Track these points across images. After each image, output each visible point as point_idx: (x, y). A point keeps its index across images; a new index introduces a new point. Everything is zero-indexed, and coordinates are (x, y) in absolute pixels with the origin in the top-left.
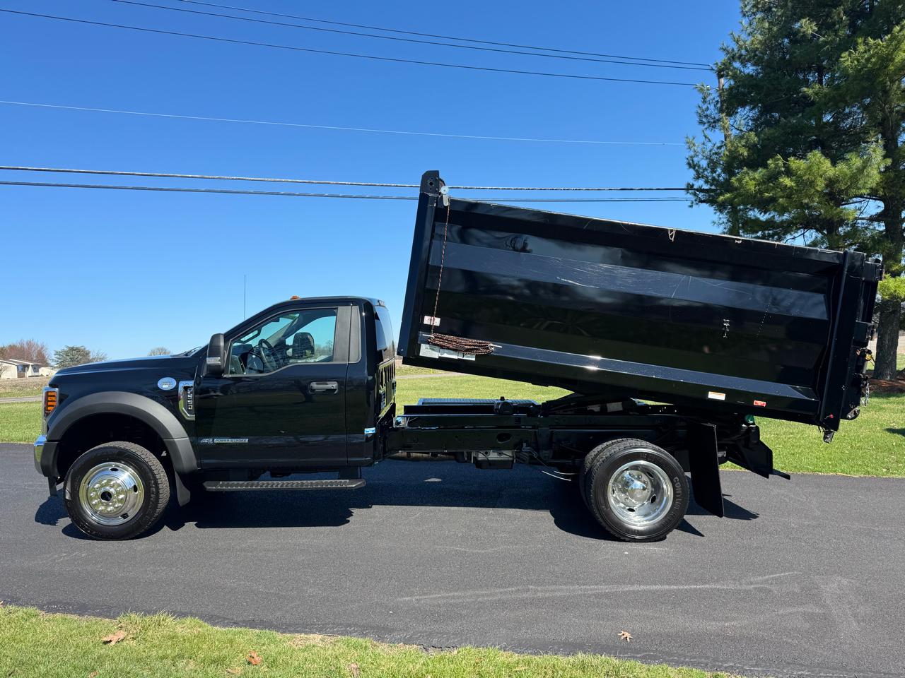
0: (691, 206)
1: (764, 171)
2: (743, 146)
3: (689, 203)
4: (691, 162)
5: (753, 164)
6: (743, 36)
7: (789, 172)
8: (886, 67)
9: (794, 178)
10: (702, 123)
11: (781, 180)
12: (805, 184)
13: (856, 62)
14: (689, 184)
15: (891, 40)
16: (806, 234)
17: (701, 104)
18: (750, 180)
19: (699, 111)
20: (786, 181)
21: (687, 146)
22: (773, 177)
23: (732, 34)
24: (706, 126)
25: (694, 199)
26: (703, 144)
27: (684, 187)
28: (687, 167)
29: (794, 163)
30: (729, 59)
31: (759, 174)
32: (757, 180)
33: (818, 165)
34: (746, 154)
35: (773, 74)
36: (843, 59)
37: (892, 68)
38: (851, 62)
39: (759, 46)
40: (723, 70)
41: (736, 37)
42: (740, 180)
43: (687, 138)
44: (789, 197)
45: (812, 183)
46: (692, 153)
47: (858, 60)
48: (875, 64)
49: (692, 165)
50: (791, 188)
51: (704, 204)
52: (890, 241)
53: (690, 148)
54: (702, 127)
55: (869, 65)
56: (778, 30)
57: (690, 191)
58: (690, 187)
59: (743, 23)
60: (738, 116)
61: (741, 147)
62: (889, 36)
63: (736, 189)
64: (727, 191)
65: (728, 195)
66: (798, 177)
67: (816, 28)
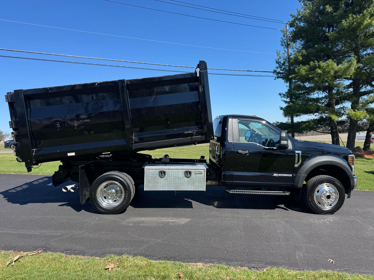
0: (275, 79)
1: (308, 66)
2: (300, 55)
3: (275, 78)
4: (277, 61)
5: (304, 63)
6: (302, 10)
7: (319, 67)
8: (360, 27)
9: (322, 69)
10: (282, 45)
11: (317, 70)
12: (326, 72)
13: (348, 24)
14: (274, 70)
15: (363, 16)
16: (319, 93)
17: (283, 37)
18: (303, 70)
19: (282, 40)
20: (319, 71)
21: (277, 54)
22: (313, 69)
23: (297, 9)
24: (284, 46)
25: (276, 77)
26: (284, 54)
27: (273, 71)
28: (276, 63)
29: (322, 64)
30: (295, 19)
31: (306, 67)
32: (306, 70)
33: (331, 65)
34: (301, 59)
35: (312, 27)
36: (343, 23)
37: (362, 27)
38: (346, 24)
39: (308, 15)
40: (292, 24)
41: (299, 10)
42: (299, 70)
43: (277, 51)
44: (320, 77)
45: (329, 72)
46: (279, 57)
47: (349, 23)
48: (355, 25)
49: (278, 62)
50: (321, 73)
51: (280, 79)
52: (355, 97)
53: (278, 55)
54: (282, 47)
55: (353, 26)
56: (316, 9)
57: (275, 73)
58: (275, 71)
59: (302, 5)
60: (297, 43)
61: (299, 56)
62: (362, 14)
63: (297, 73)
64: (293, 74)
65: (293, 75)
66: (323, 69)
67: (332, 9)
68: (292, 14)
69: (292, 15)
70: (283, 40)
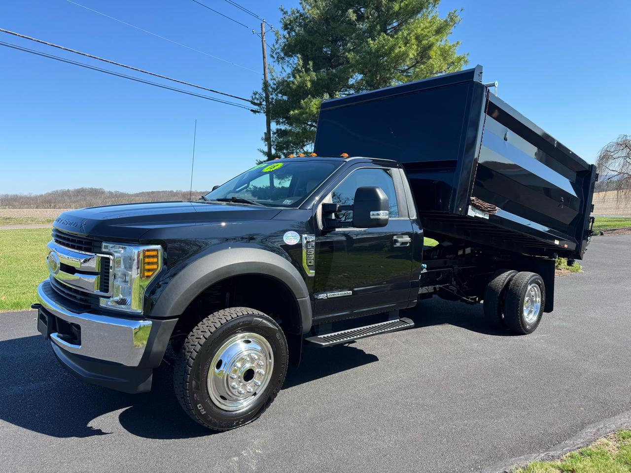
1: (321, 100)
5: (314, 93)
31: (318, 101)
32: (317, 105)
34: (309, 86)
39: (316, 17)
42: (307, 103)
63: (304, 108)
65: (296, 112)
68: (283, 8)
69: (282, 10)
70: (275, 49)
